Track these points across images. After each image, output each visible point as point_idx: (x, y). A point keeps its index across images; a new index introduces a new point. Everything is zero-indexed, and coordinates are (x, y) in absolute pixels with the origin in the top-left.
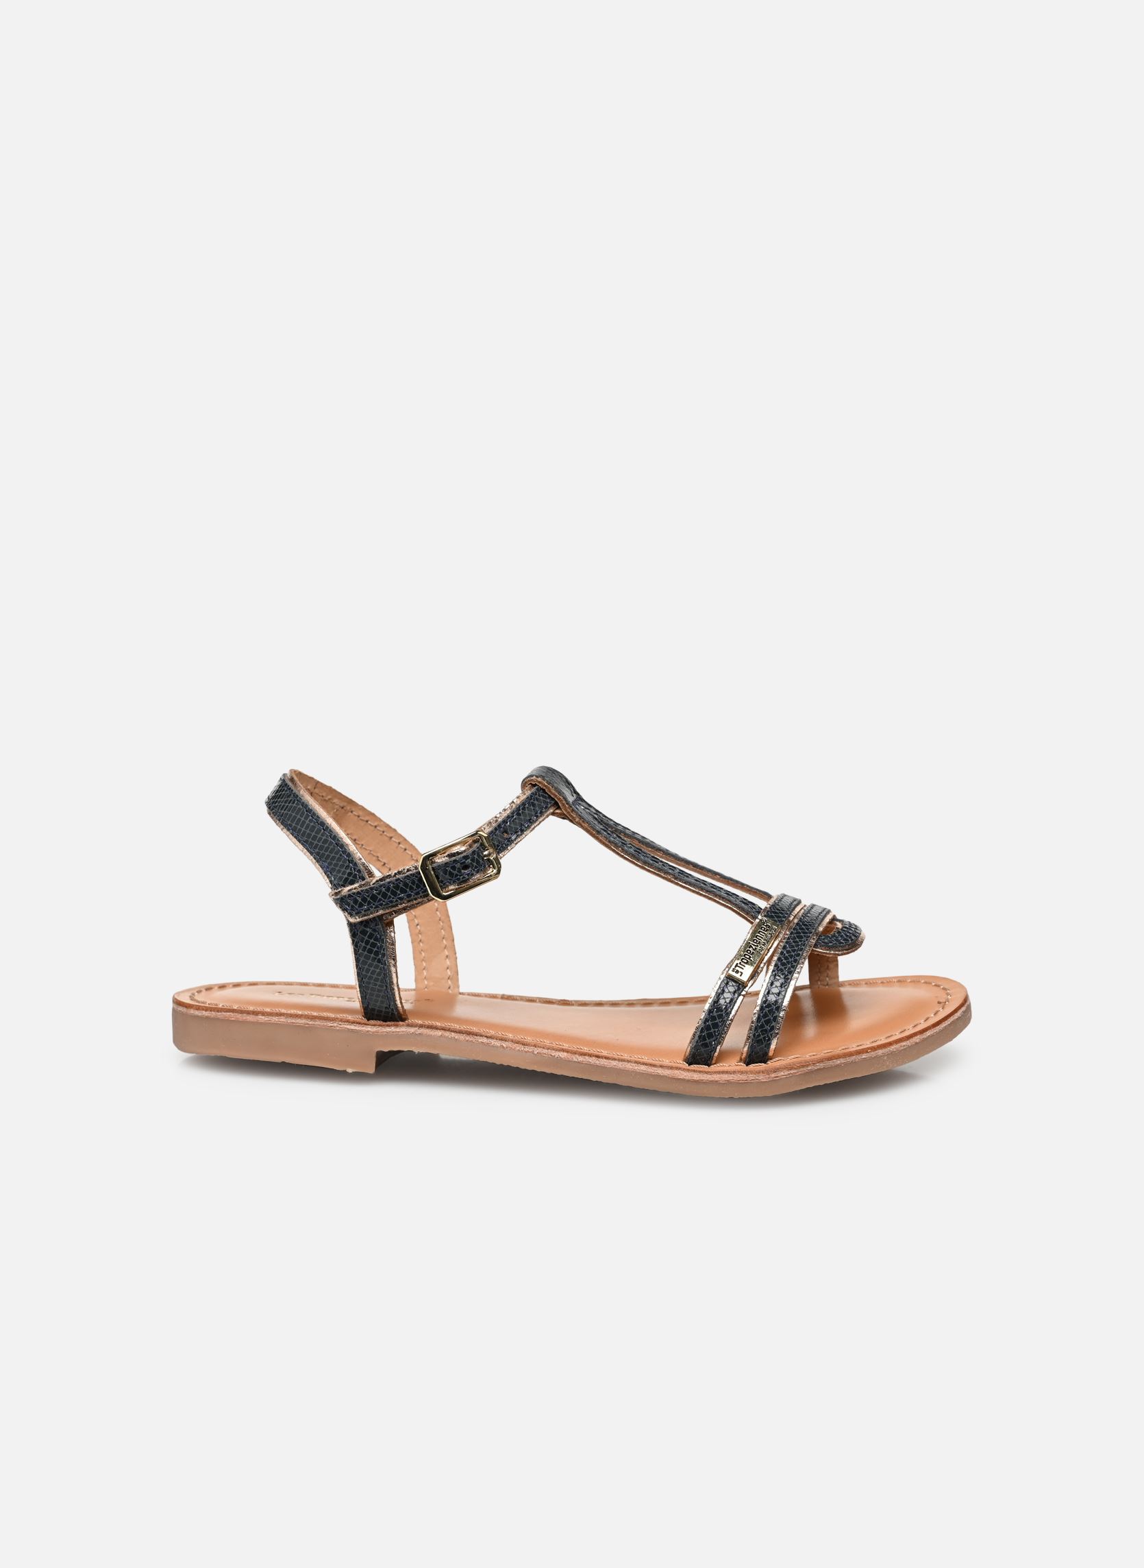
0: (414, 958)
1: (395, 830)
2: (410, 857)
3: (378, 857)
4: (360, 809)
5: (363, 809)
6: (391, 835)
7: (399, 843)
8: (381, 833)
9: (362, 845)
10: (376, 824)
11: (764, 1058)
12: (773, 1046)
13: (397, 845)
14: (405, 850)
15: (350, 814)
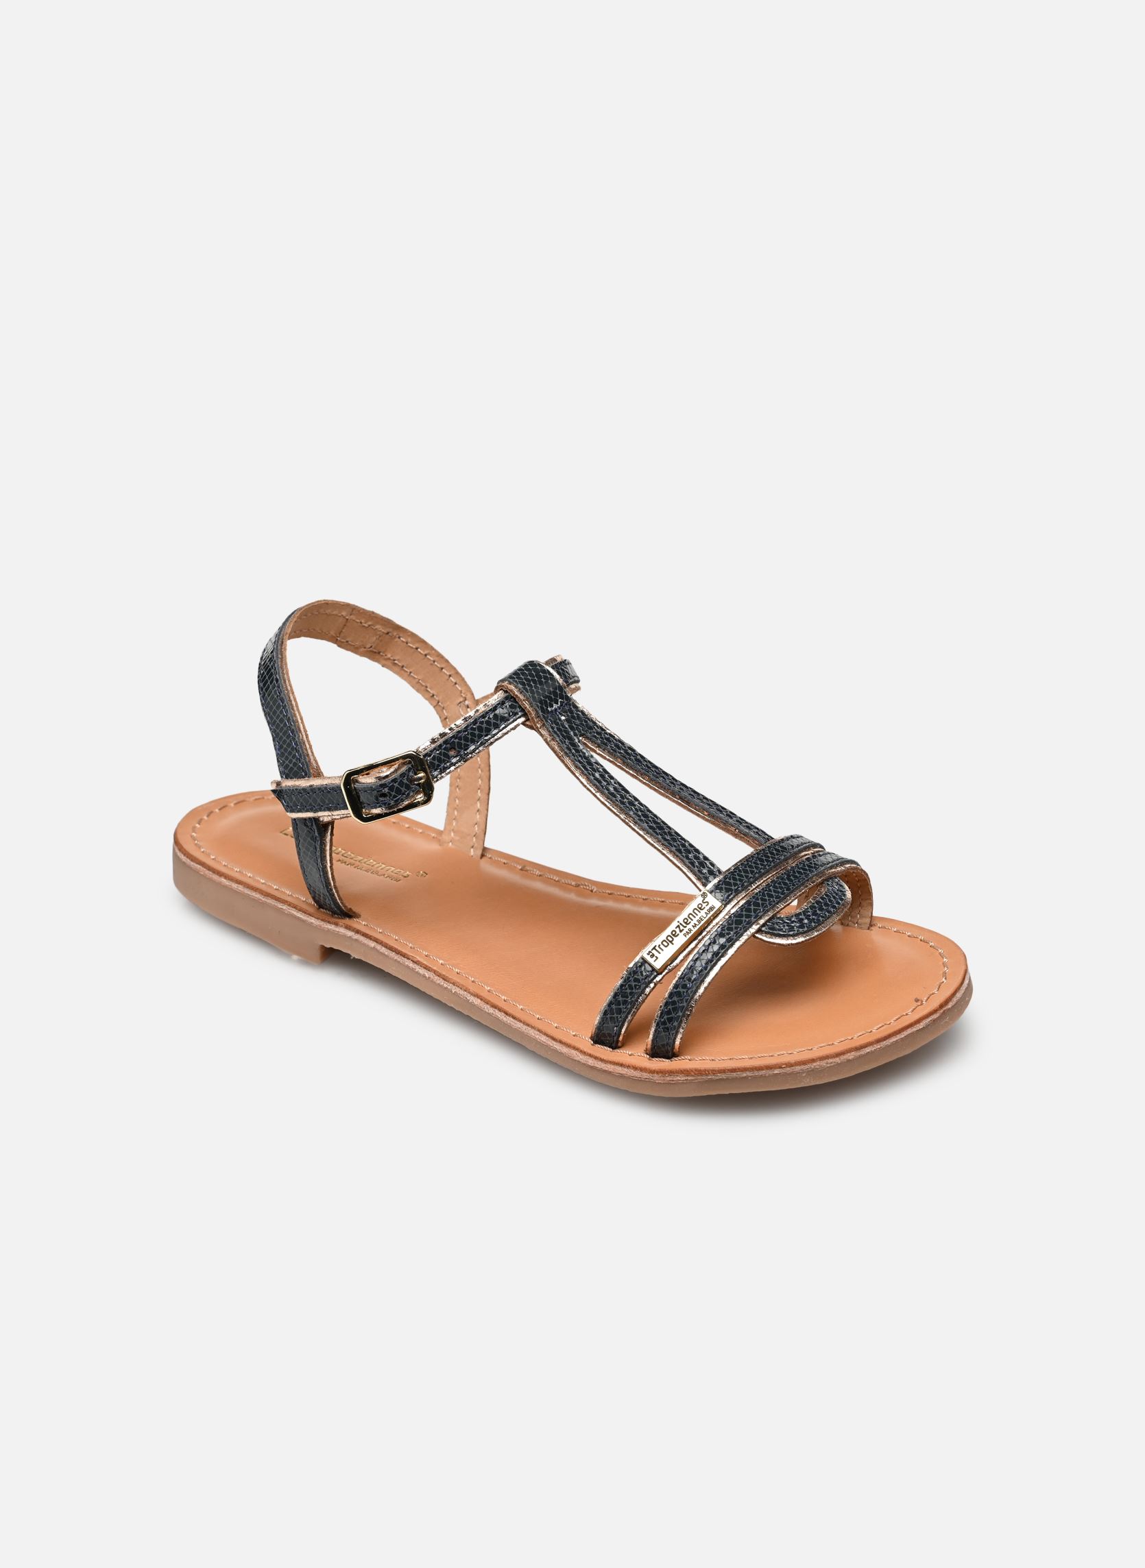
0: (448, 805)
1: (447, 661)
2: (459, 692)
3: (427, 687)
4: (409, 636)
5: (413, 635)
6: (442, 666)
7: (450, 676)
8: (432, 662)
9: (410, 673)
10: (426, 652)
11: (670, 1054)
12: (678, 1042)
13: (447, 677)
14: (456, 684)
15: (397, 639)
